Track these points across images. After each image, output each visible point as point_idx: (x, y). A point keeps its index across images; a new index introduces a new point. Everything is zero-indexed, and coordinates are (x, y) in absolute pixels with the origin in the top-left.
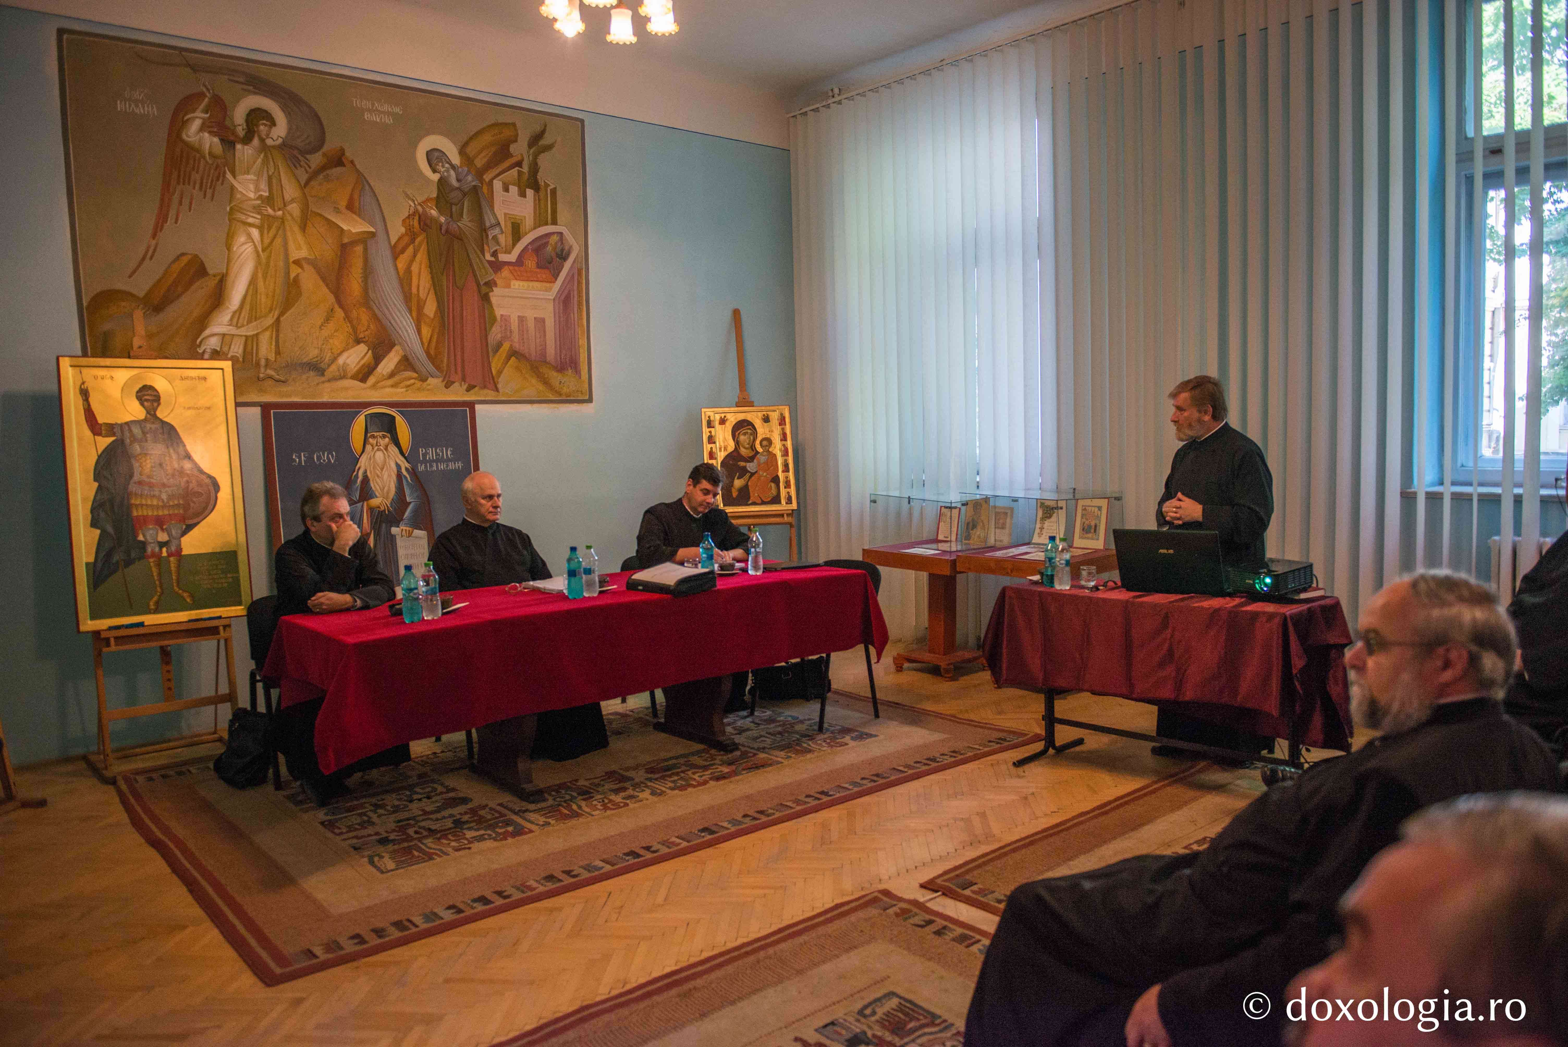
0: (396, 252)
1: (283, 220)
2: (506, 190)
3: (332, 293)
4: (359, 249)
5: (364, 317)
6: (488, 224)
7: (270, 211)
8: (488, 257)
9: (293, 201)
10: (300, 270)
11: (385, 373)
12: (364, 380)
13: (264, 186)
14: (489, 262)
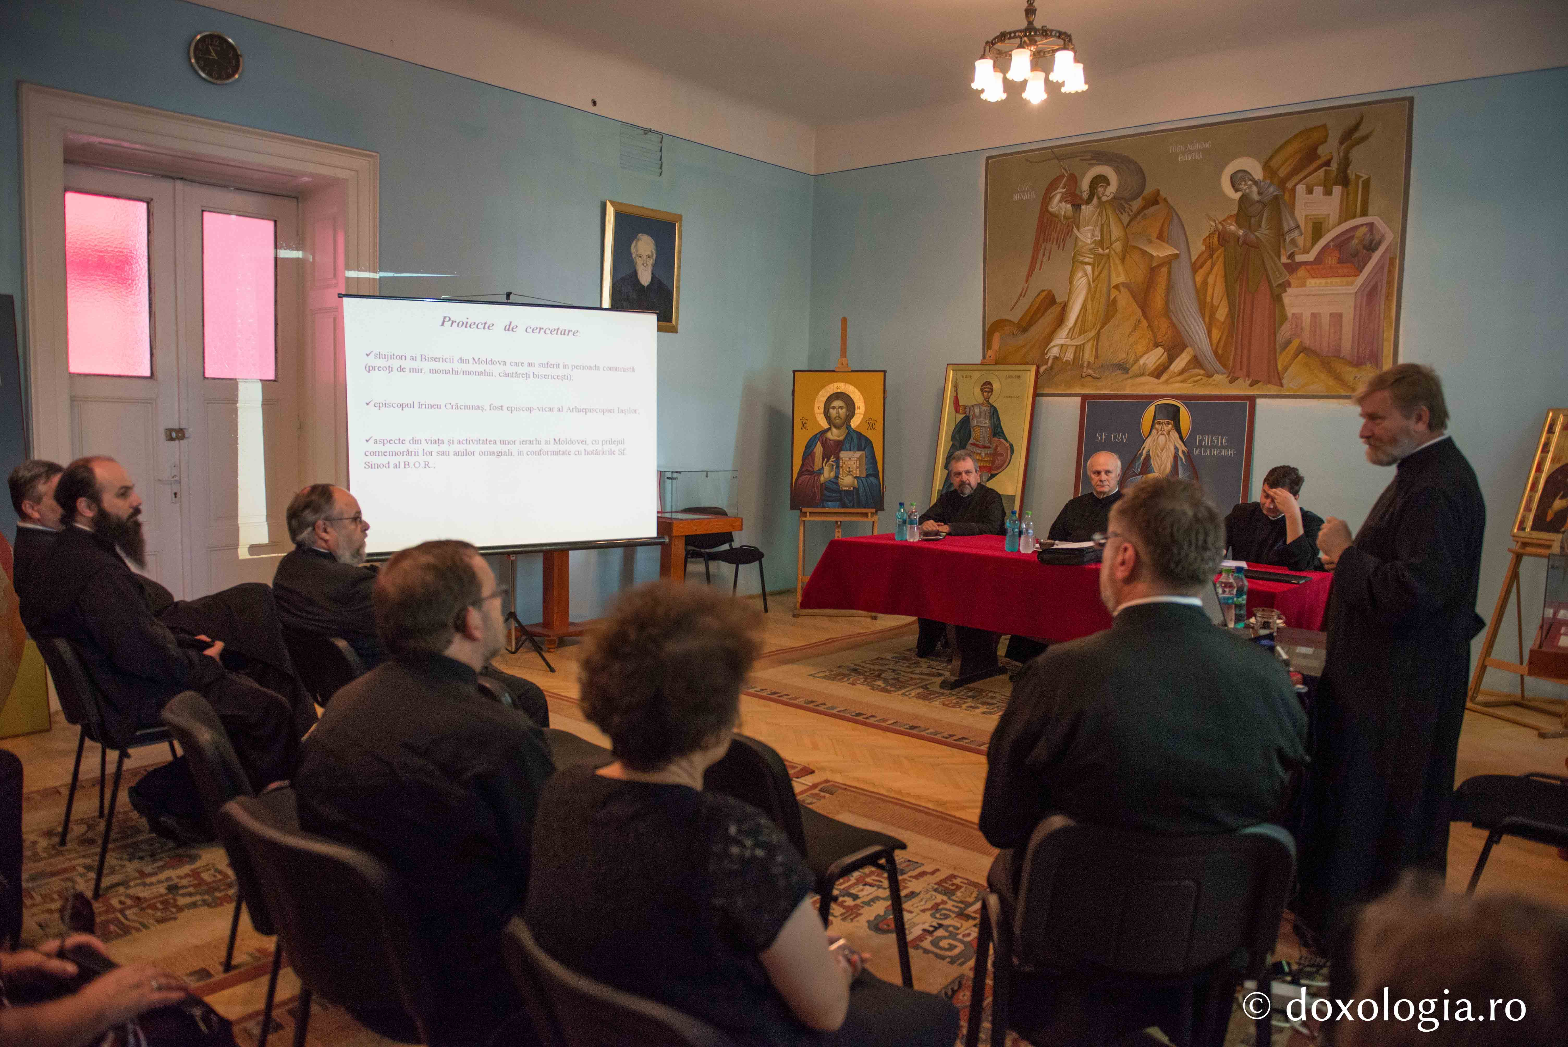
0: (1195, 268)
1: (1108, 256)
2: (1310, 191)
3: (1139, 307)
4: (1164, 270)
5: (1163, 325)
6: (1286, 228)
7: (1101, 251)
8: (1284, 260)
9: (1118, 240)
10: (1117, 293)
11: (1176, 371)
12: (1158, 376)
13: (1097, 233)
14: (1284, 264)
